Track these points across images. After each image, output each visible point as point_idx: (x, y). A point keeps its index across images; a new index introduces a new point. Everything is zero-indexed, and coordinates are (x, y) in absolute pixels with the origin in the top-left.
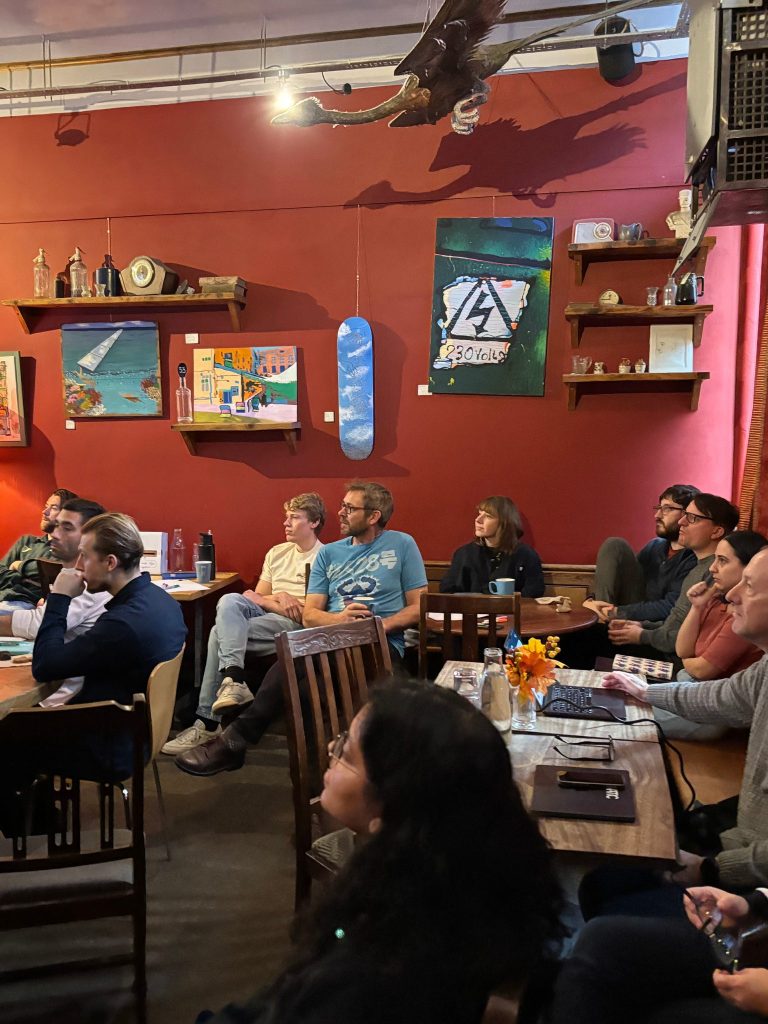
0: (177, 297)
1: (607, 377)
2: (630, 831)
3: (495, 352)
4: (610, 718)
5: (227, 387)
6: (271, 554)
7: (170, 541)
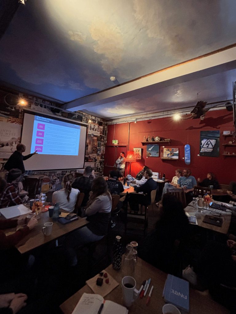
0: (162, 142)
1: (230, 155)
2: (219, 228)
3: (210, 150)
4: (223, 210)
5: (168, 153)
6: (174, 178)
7: (159, 174)
